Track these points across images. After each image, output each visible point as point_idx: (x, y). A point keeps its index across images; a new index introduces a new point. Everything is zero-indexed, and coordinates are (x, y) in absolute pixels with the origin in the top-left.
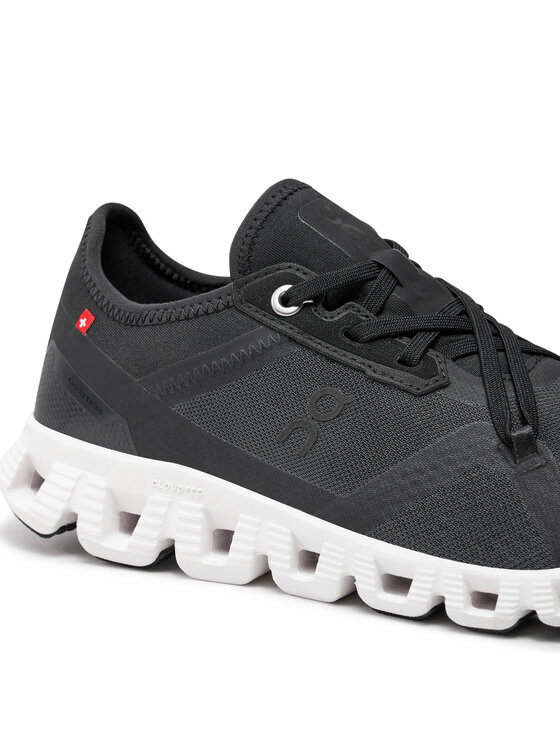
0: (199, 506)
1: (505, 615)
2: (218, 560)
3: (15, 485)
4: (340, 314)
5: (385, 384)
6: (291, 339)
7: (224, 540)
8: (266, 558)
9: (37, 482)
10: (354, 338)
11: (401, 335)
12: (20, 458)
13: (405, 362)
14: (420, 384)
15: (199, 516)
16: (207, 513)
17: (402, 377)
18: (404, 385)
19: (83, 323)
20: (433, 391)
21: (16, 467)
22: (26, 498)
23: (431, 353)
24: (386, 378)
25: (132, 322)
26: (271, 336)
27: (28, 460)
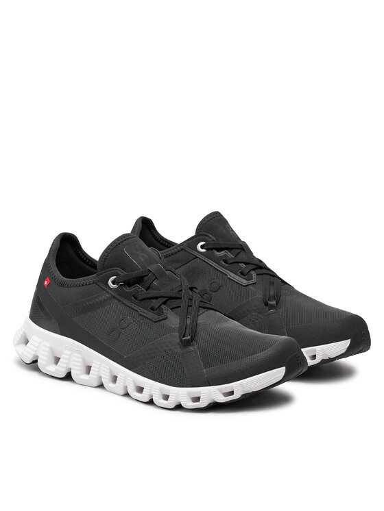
0: (81, 356)
1: (171, 403)
2: (85, 377)
3: (19, 343)
4: (132, 289)
5: (144, 316)
6: (114, 297)
7: (88, 369)
8: (101, 377)
9: (27, 342)
10: (136, 298)
11: (153, 298)
12: (22, 333)
13: (152, 309)
14: (156, 317)
15: (80, 360)
16: (83, 359)
17: (150, 315)
18: (150, 318)
19: (46, 282)
20: (161, 320)
21: (20, 336)
22: (22, 348)
23: (163, 306)
24: (145, 315)
25: (62, 285)
26: (107, 295)
27: (25, 334)
